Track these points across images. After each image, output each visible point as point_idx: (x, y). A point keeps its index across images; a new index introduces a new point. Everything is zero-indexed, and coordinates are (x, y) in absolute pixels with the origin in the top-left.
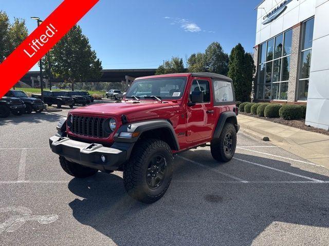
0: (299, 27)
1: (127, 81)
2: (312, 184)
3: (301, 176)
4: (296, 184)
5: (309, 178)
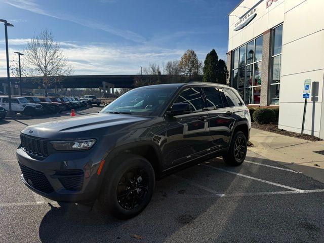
0: (269, 34)
1: (104, 86)
2: (292, 194)
3: (280, 185)
4: (276, 195)
5: (288, 188)
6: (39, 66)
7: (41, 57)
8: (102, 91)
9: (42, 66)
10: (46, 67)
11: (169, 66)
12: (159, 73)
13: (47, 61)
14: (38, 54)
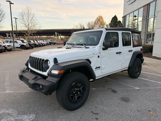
0: (147, 6)
1: (56, 35)
6: (25, 25)
7: (26, 20)
8: (55, 37)
9: (27, 25)
10: (28, 25)
11: (89, 24)
12: (84, 28)
13: (29, 22)
14: (24, 19)
